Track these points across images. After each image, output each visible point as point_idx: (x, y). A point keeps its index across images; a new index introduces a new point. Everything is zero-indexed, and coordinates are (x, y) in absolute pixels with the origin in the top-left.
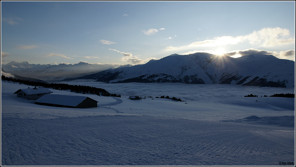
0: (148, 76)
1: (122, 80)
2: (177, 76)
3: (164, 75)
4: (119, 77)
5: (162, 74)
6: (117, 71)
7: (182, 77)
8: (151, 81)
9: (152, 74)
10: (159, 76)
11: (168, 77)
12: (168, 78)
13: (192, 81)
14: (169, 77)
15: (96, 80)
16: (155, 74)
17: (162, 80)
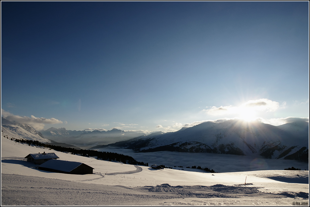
0: (181, 144)
1: (153, 147)
2: (212, 145)
3: (197, 143)
4: (151, 144)
5: (195, 142)
6: (148, 138)
7: (217, 146)
8: (183, 149)
9: (184, 142)
10: (192, 144)
11: (202, 145)
12: (202, 147)
13: (228, 150)
15: (126, 147)
16: (187, 141)
17: (196, 148)
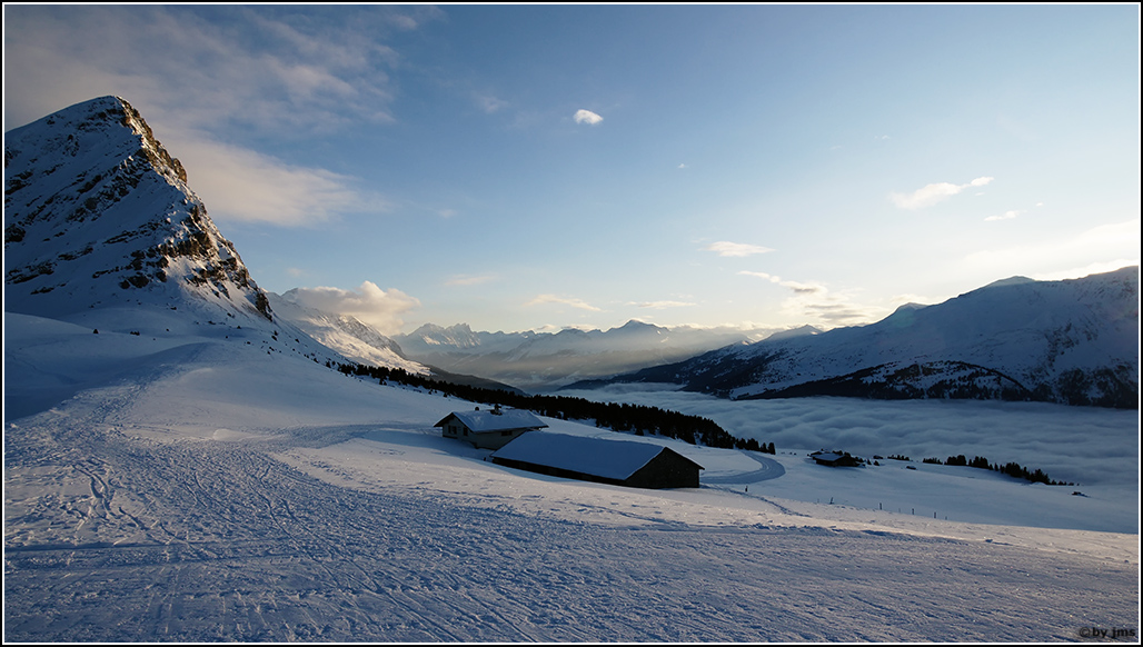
0: (892, 372)
1: (778, 386)
2: (1027, 372)
3: (962, 366)
4: (770, 376)
5: (952, 363)
6: (760, 354)
7: (1052, 377)
8: (903, 391)
9: (905, 364)
10: (940, 371)
11: (983, 374)
12: (981, 382)
13: (1102, 395)
14: (987, 378)
15: (682, 386)
16: (920, 362)
17: (955, 386)
